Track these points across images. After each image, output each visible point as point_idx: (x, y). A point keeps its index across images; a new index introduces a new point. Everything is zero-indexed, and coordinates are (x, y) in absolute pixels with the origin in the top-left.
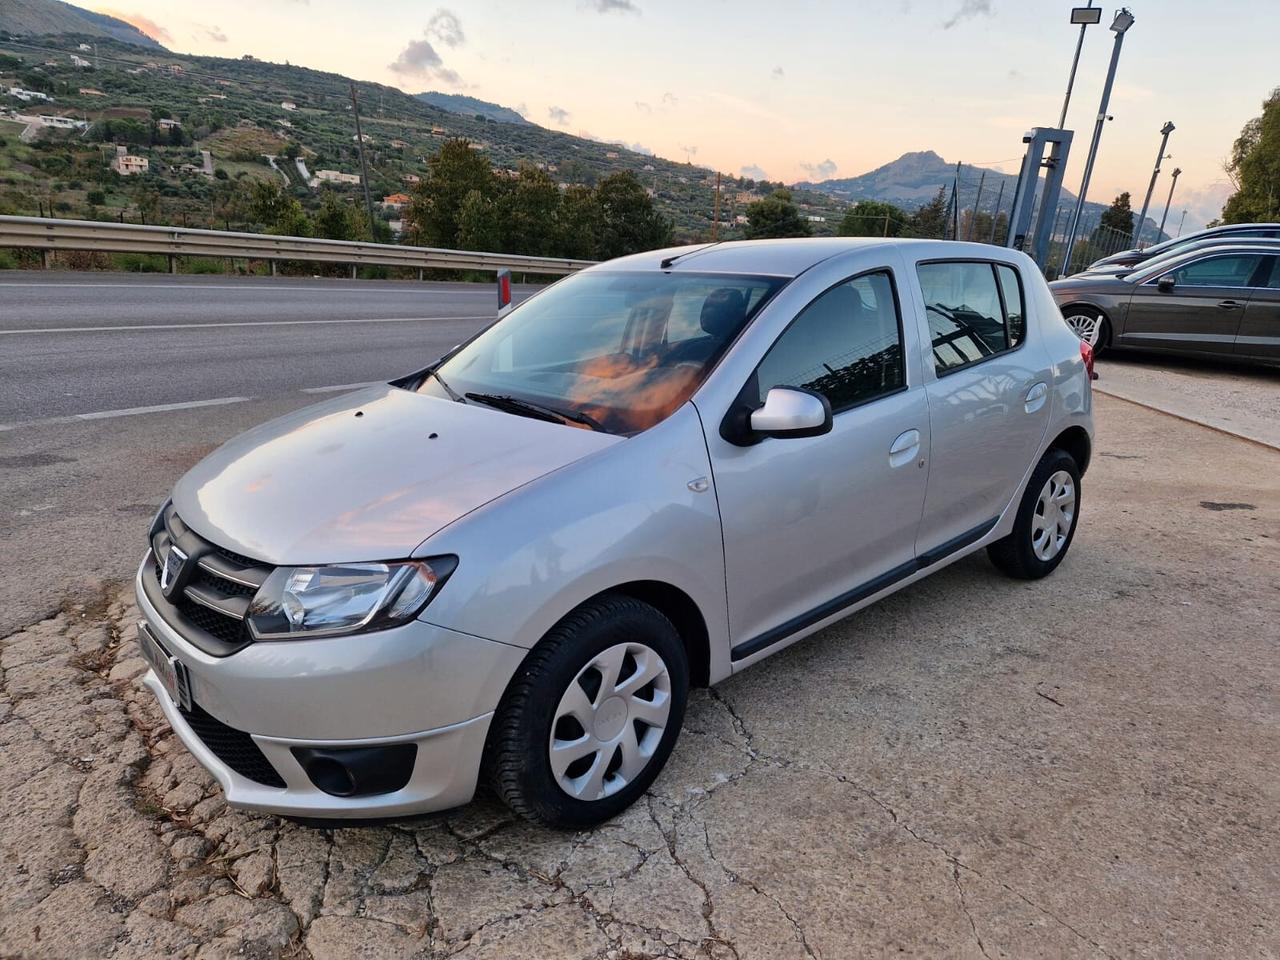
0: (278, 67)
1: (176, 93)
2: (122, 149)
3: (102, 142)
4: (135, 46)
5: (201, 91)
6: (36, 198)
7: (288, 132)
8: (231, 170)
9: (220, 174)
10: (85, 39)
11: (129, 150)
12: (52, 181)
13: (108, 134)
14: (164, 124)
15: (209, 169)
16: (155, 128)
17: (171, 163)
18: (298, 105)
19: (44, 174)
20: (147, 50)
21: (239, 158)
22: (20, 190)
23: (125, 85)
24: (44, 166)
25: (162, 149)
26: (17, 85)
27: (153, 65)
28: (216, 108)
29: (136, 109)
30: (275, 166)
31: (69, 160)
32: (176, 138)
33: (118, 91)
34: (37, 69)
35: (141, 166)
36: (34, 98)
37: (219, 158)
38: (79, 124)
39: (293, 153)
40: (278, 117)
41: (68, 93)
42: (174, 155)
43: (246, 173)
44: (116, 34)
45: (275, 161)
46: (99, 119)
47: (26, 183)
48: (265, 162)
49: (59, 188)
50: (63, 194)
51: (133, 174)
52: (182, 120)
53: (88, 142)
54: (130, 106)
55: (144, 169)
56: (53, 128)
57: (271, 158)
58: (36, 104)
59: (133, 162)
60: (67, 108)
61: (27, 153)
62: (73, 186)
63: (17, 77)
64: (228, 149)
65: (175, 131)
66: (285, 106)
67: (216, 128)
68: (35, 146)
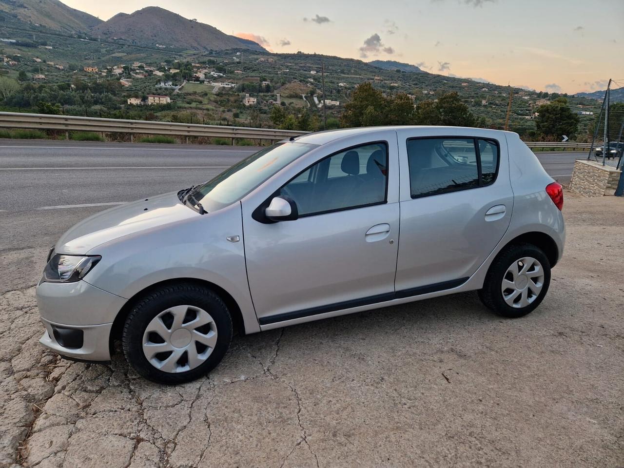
0: (311, 55)
1: (270, 70)
2: (248, 95)
3: (240, 92)
4: (256, 51)
5: (279, 69)
6: (215, 116)
7: (312, 84)
8: (287, 101)
9: (283, 104)
10: (238, 50)
11: (250, 95)
12: (222, 109)
13: (243, 89)
14: (264, 83)
15: (279, 102)
16: (260, 86)
17: (265, 100)
18: (317, 72)
19: (220, 106)
20: (261, 53)
21: (291, 97)
22: (210, 112)
23: (251, 68)
24: (219, 103)
25: (262, 94)
26: (213, 71)
27: (262, 59)
28: (285, 76)
29: (254, 78)
30: (305, 99)
31: (228, 100)
32: (268, 89)
33: (248, 71)
34: (221, 64)
35: (254, 102)
36: (218, 76)
37: (283, 97)
38: (233, 85)
39: (312, 93)
40: (308, 77)
41: (231, 73)
42: (266, 96)
43: (293, 103)
44: (250, 47)
45: (305, 97)
46: (241, 82)
47: (213, 110)
48: (301, 98)
49: (224, 111)
50: (225, 114)
51: (251, 105)
52: (271, 82)
53: (235, 92)
54: (252, 77)
55: (255, 103)
56: (224, 87)
57: (303, 96)
58: (219, 78)
59: (251, 100)
60: (230, 79)
61: (214, 98)
62: (228, 111)
63: (214, 67)
64: (287, 93)
65: (268, 86)
66: (312, 72)
67: (283, 84)
68: (217, 95)
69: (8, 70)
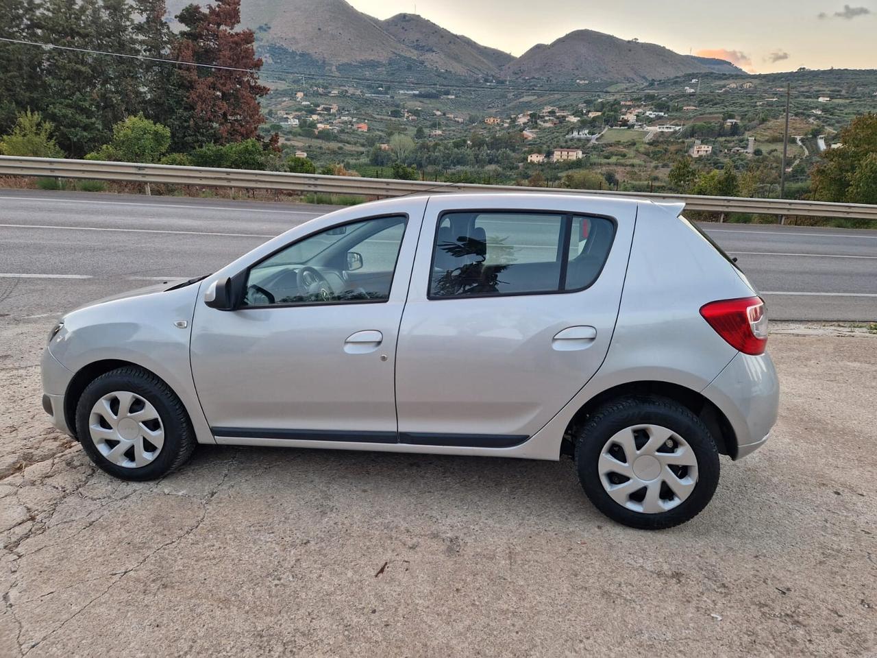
0: (824, 72)
1: (742, 101)
2: (698, 142)
3: (687, 138)
4: (725, 75)
5: (761, 98)
6: (642, 174)
7: (818, 117)
8: (765, 149)
9: (757, 152)
10: (693, 76)
11: (702, 142)
12: (654, 163)
13: (692, 133)
14: (729, 122)
15: (751, 149)
16: (722, 126)
17: (726, 147)
18: (832, 98)
19: (651, 160)
20: (732, 76)
21: (775, 140)
22: (636, 170)
23: (712, 100)
24: (652, 155)
25: (723, 139)
26: (651, 109)
27: (733, 85)
28: (768, 108)
29: (714, 114)
30: (800, 143)
31: (666, 150)
32: (735, 130)
33: (706, 105)
34: (663, 99)
35: (707, 151)
36: (657, 116)
37: (759, 141)
38: (677, 128)
39: (816, 133)
40: (813, 108)
41: (677, 111)
42: (729, 142)
43: (776, 150)
44: (716, 69)
45: (802, 140)
46: (690, 124)
47: (640, 165)
48: (793, 141)
49: (656, 167)
50: (657, 171)
51: (701, 156)
52: (742, 119)
53: (679, 139)
54: (710, 113)
55: (708, 152)
56: (662, 132)
57: (798, 138)
58: (657, 119)
59: (703, 149)
60: (674, 120)
61: (645, 148)
62: (665, 166)
63: (652, 105)
64: (768, 134)
65: (735, 126)
66: (821, 99)
67: (763, 121)
68: (650, 144)
69: (407, 127)
